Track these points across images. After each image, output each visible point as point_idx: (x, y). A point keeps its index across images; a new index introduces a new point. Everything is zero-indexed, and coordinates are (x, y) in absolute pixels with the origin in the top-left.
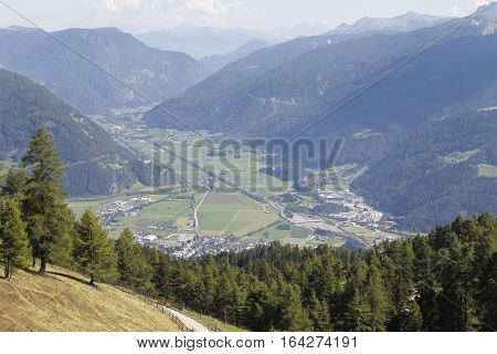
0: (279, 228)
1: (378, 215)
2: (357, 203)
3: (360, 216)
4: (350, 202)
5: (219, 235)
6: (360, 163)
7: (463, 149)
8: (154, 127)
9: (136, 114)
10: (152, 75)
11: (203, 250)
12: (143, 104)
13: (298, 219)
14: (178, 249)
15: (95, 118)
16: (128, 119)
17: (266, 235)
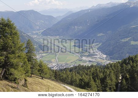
0: (79, 61)
1: (105, 56)
2: (99, 53)
3: (100, 57)
4: (98, 53)
5: (63, 63)
6: (100, 42)
7: (127, 37)
8: (44, 36)
9: (40, 32)
10: (43, 22)
11: (59, 68)
12: (41, 30)
13: (84, 58)
14: (53, 67)
15: (29, 34)
16: (37, 34)
17: (76, 63)
